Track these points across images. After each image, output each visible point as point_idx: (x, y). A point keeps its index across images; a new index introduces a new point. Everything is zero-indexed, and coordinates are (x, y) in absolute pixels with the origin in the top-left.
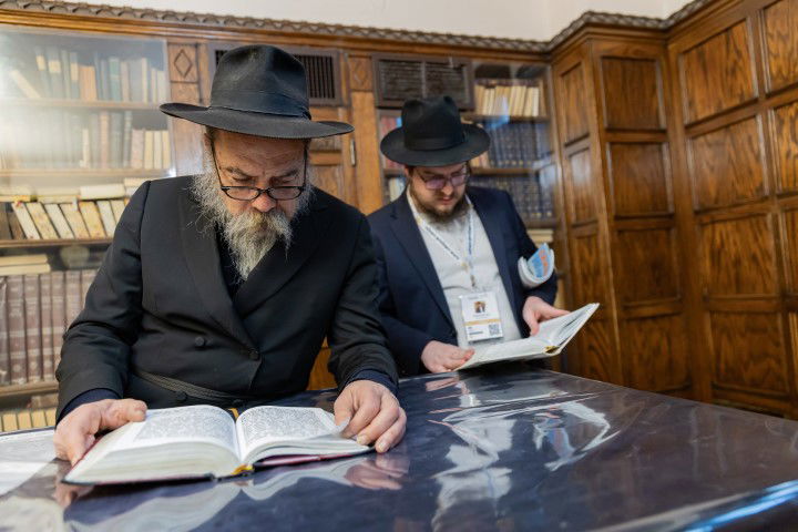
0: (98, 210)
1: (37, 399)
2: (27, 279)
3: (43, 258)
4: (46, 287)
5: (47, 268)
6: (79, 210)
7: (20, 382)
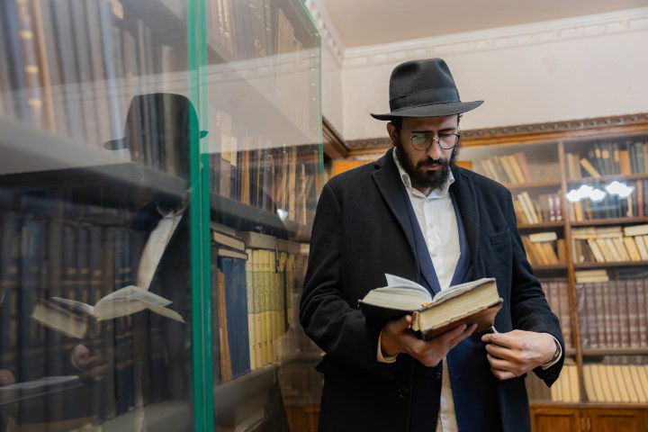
0: (635, 242)
1: (607, 358)
2: (587, 286)
3: (603, 273)
4: (606, 290)
5: (606, 278)
6: (624, 243)
7: (594, 346)
